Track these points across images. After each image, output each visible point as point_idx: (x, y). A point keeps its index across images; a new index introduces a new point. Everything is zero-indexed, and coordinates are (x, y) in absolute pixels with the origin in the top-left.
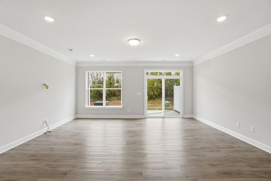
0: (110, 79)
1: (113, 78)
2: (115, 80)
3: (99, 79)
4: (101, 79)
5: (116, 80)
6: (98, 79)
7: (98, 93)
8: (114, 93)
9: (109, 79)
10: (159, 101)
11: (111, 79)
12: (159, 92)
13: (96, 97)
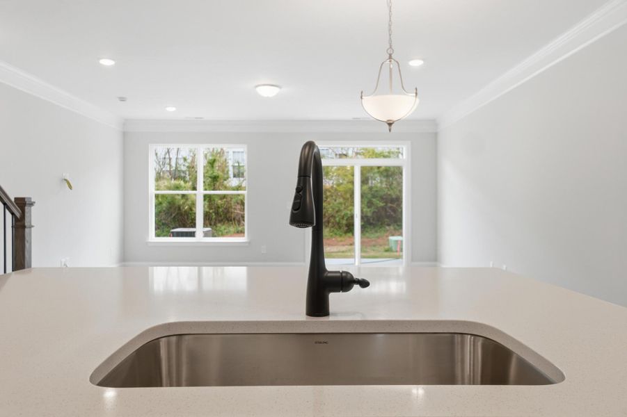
0: (212, 163)
1: (223, 159)
2: (231, 169)
3: (173, 164)
4: (181, 161)
5: (234, 167)
6: (170, 164)
7: (172, 210)
8: (228, 212)
9: (209, 163)
10: (378, 237)
11: (216, 164)
12: (377, 208)
13: (163, 224)
